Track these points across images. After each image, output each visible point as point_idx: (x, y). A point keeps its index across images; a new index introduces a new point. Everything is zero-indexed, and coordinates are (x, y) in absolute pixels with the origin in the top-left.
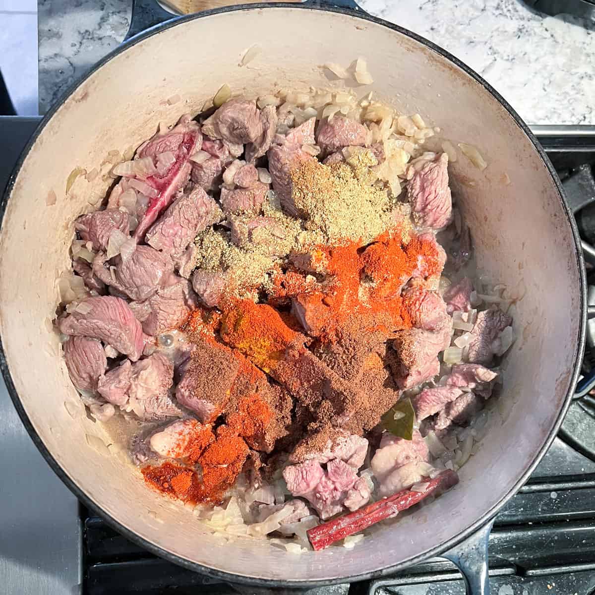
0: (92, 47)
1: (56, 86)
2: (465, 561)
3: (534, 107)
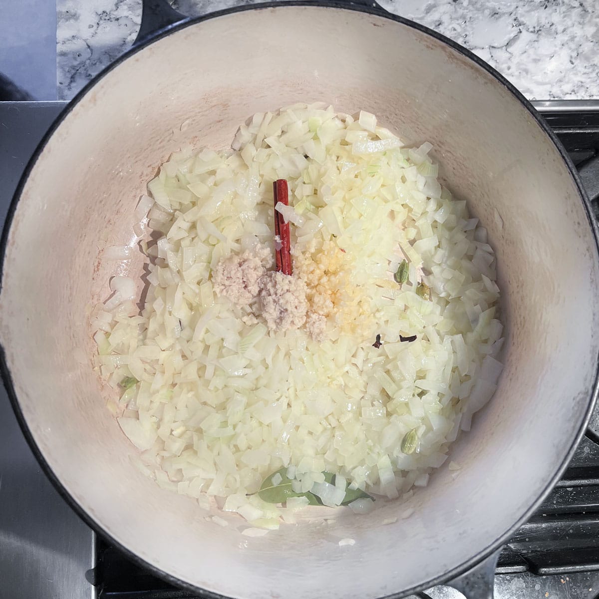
0: (109, 28)
1: (74, 69)
2: (471, 591)
3: (560, 81)
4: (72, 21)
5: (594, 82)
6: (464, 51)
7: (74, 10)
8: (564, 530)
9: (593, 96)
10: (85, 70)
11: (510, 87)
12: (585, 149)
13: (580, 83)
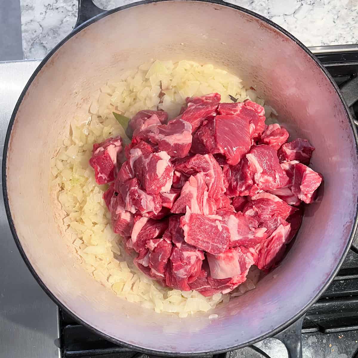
0: (52, 14)
1: (32, 40)
2: (288, 340)
3: (328, 34)
4: (30, 11)
5: (348, 33)
6: (270, 22)
7: (31, 4)
8: (339, 306)
9: (348, 42)
10: (39, 40)
11: (298, 42)
12: (344, 75)
13: (340, 35)
